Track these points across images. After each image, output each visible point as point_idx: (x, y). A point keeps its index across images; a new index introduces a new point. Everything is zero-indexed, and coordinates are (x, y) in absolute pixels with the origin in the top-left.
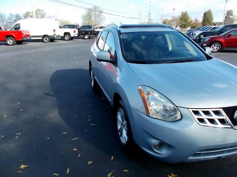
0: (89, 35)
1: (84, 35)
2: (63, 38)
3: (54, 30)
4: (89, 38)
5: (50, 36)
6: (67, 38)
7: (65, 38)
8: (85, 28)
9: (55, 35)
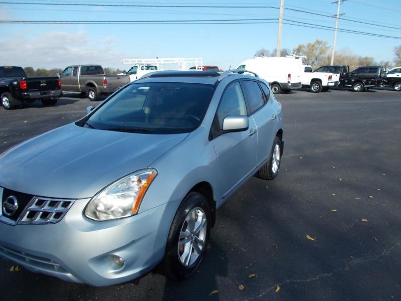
0: (363, 84)
1: (354, 84)
2: (306, 88)
3: (289, 76)
4: (363, 90)
5: (281, 84)
6: (315, 87)
7: (312, 88)
8: (363, 72)
9: (289, 82)
